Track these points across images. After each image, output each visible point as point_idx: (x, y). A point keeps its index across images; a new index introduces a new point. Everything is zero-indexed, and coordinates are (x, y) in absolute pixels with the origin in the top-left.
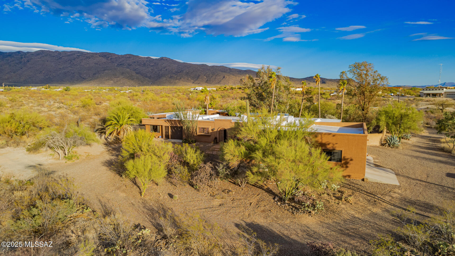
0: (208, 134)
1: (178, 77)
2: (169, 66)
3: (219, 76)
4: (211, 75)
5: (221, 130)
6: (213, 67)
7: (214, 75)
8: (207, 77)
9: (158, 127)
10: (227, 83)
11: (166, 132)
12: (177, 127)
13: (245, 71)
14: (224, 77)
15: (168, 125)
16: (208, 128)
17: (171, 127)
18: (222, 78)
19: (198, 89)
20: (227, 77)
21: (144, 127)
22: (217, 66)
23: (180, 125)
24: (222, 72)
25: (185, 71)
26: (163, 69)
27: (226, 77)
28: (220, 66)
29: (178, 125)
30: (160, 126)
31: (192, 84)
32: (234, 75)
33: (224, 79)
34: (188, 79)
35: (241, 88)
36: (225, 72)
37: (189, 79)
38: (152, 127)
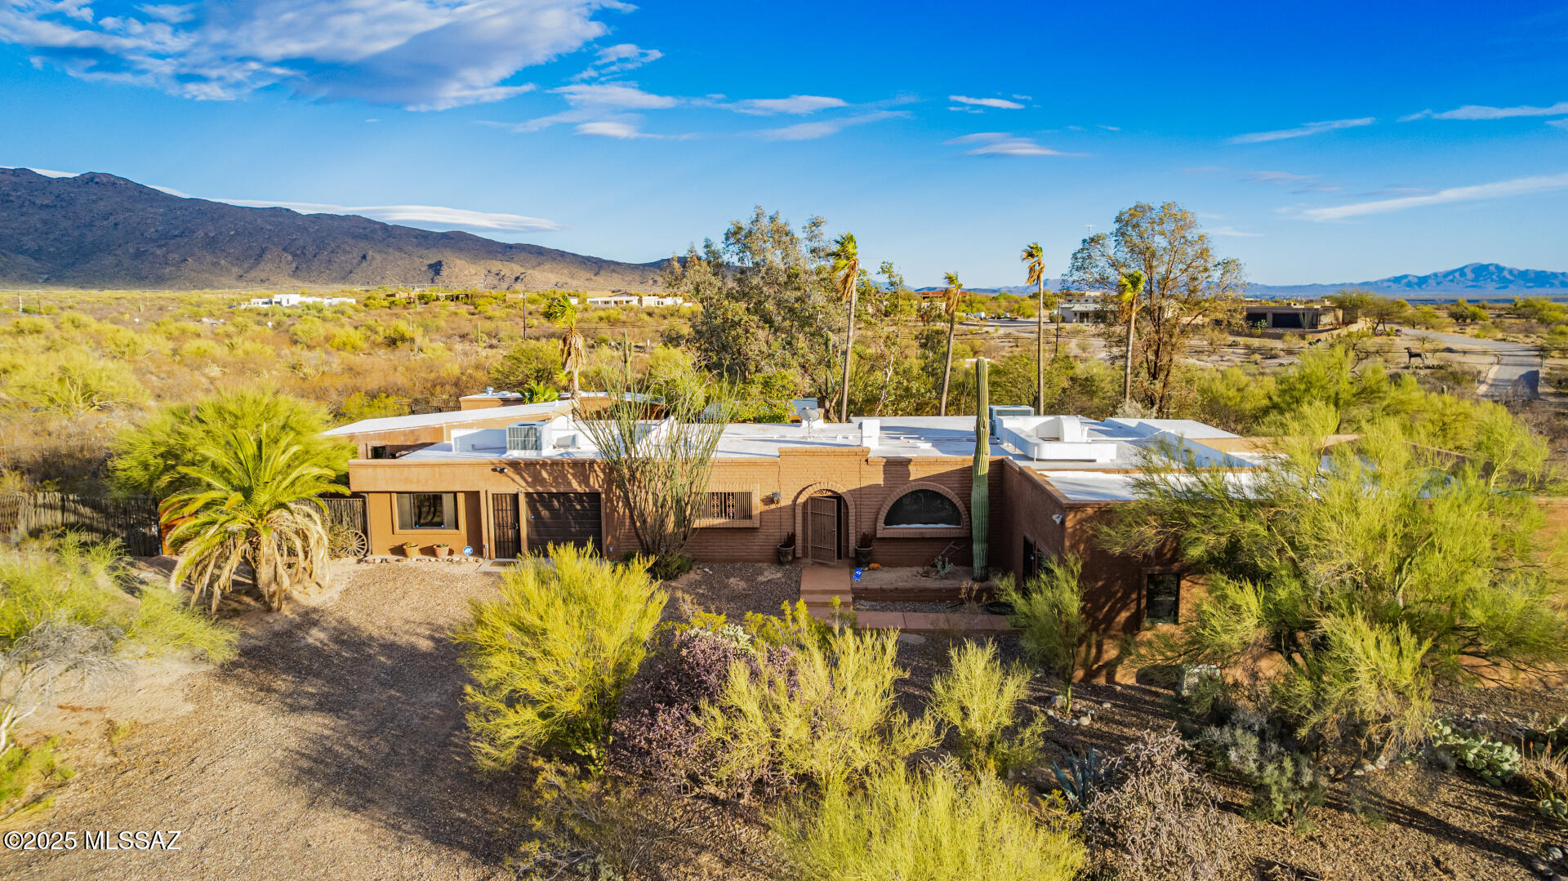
0: (746, 523)
1: (170, 257)
2: (129, 210)
3: (344, 251)
4: (311, 249)
5: (812, 499)
6: (317, 218)
7: (325, 249)
8: (295, 255)
9: (447, 501)
10: (378, 278)
11: (499, 525)
12: (565, 494)
13: (445, 236)
14: (364, 257)
15: (512, 489)
16: (748, 495)
17: (528, 495)
18: (355, 261)
19: (284, 303)
20: (378, 257)
21: (358, 503)
22: (332, 217)
23: (587, 484)
24: (355, 237)
25: (200, 233)
26: (97, 223)
27: (373, 258)
28: (346, 218)
29: (575, 485)
30: (461, 498)
31: (234, 282)
32: (400, 250)
33: (364, 264)
34: (215, 264)
35: (457, 298)
36: (366, 237)
37: (223, 262)
38: (407, 501)
